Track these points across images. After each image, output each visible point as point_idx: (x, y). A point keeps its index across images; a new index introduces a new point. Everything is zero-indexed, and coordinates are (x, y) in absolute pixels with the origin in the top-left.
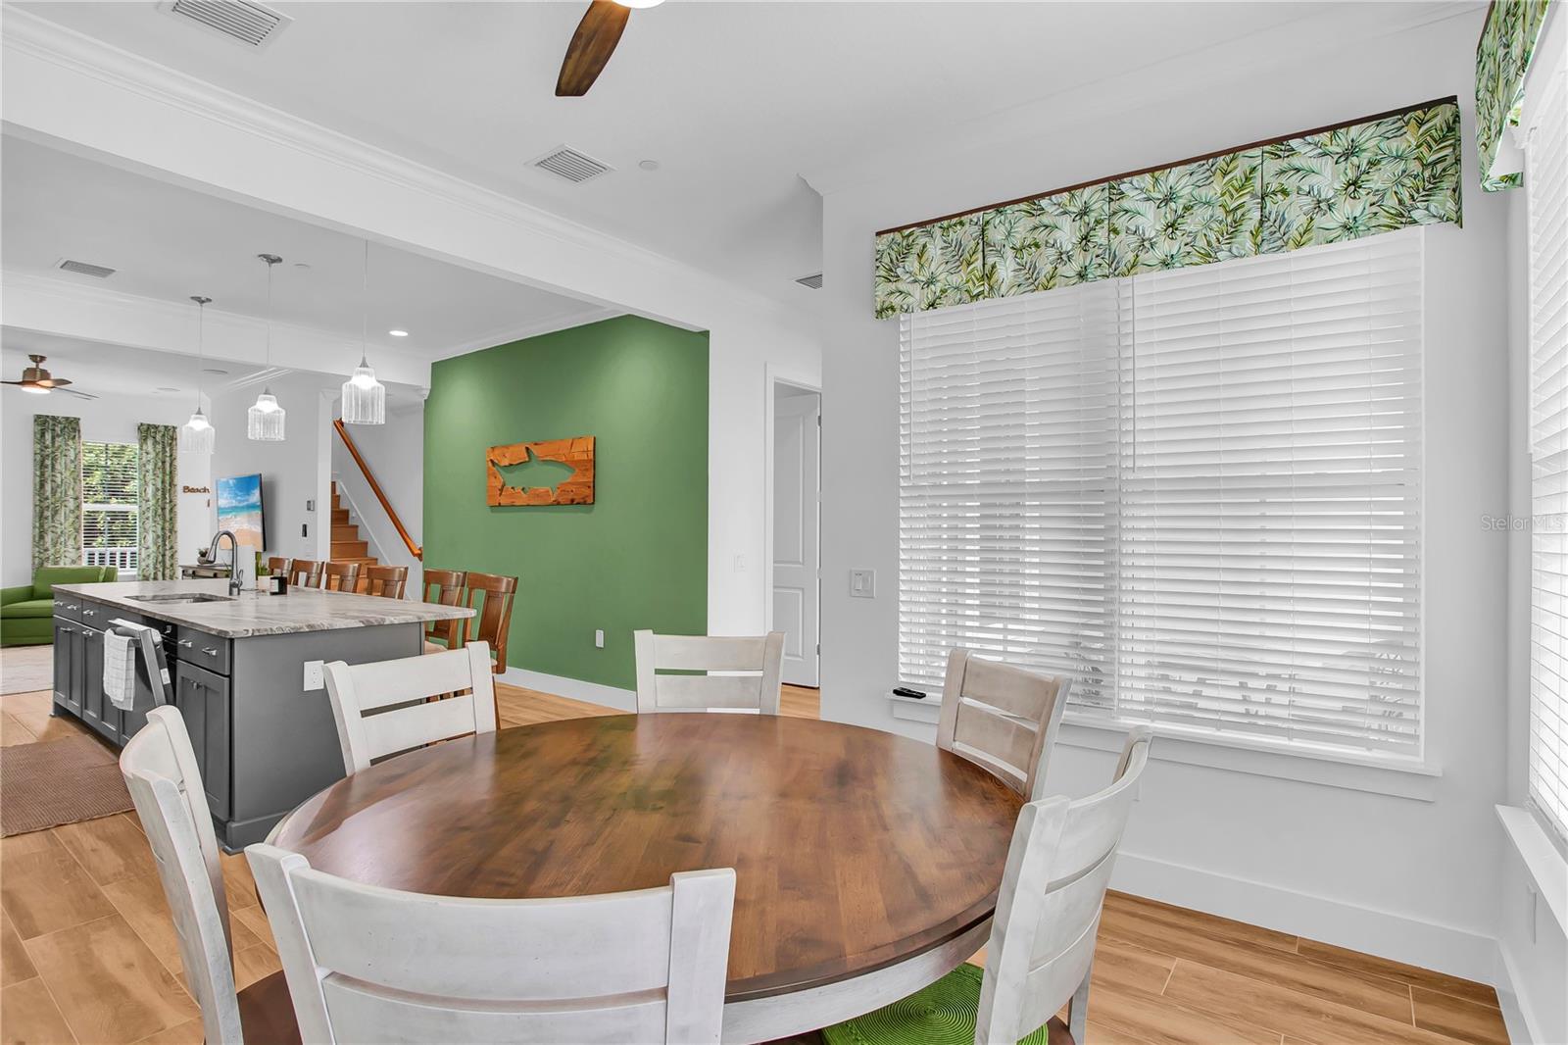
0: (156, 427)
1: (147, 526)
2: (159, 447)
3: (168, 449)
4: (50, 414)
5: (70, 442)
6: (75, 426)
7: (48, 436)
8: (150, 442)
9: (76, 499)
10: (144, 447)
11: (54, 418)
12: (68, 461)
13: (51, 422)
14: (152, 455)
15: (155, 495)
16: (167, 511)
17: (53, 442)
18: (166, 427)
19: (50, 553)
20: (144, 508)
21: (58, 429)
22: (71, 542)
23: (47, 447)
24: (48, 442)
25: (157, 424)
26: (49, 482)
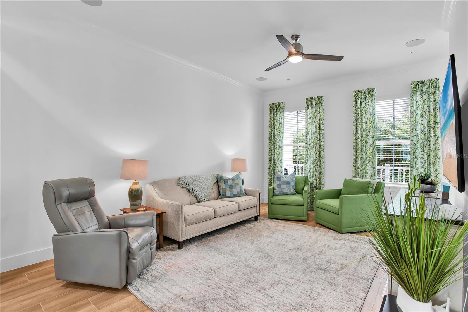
0: (423, 82)
1: (417, 154)
2: (425, 96)
3: (432, 96)
4: (360, 89)
5: (370, 103)
6: (372, 93)
7: (359, 102)
8: (418, 94)
9: (373, 137)
10: (414, 98)
11: (361, 91)
12: (369, 115)
13: (360, 94)
14: (421, 103)
15: (422, 132)
16: (432, 143)
17: (361, 105)
18: (430, 80)
19: (360, 170)
20: (415, 141)
21: (364, 97)
22: (371, 164)
23: (358, 109)
24: (359, 105)
25: (423, 80)
26: (359, 128)
